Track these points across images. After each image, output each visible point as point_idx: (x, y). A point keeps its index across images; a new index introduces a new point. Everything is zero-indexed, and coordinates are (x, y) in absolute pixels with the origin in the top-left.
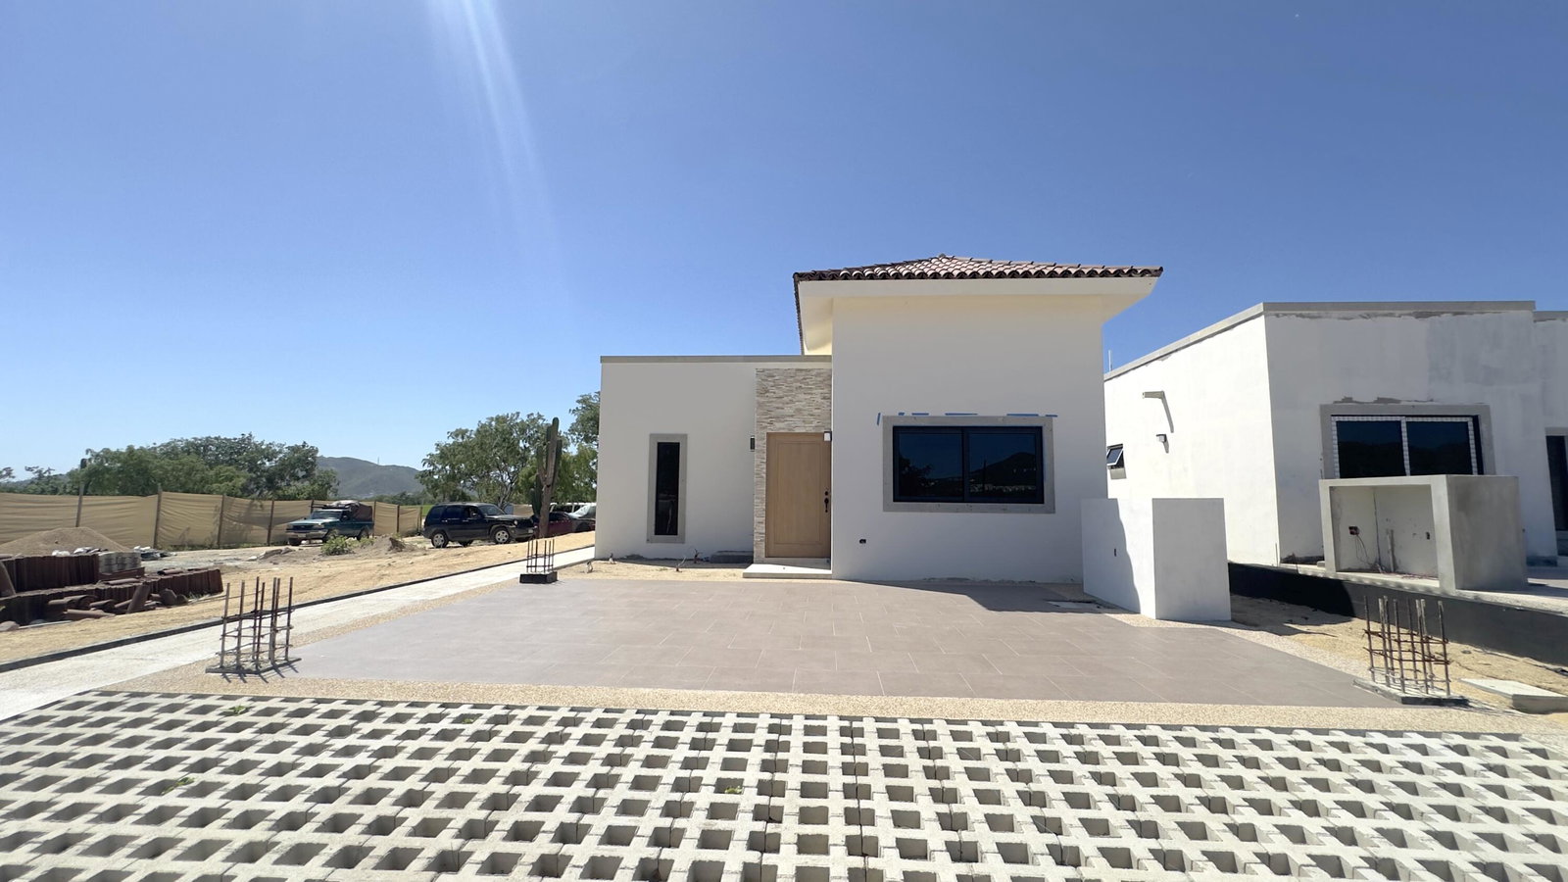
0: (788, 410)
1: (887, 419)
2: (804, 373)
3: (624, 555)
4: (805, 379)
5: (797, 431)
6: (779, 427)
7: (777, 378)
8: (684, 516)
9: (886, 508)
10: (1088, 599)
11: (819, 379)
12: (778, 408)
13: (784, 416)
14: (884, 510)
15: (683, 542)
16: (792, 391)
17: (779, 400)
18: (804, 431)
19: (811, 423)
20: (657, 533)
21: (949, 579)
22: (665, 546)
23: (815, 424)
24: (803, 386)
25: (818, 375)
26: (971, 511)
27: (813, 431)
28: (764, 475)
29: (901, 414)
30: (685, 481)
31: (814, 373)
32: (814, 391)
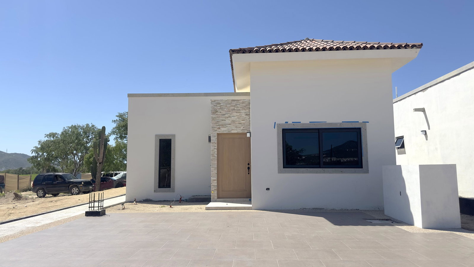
0: (228, 121)
1: (279, 125)
2: (236, 102)
3: (141, 199)
4: (237, 105)
5: (233, 132)
6: (223, 130)
7: (221, 105)
8: (174, 177)
9: (280, 172)
10: (386, 218)
12: (222, 120)
13: (226, 124)
14: (279, 173)
15: (174, 191)
16: (230, 111)
17: (224, 116)
18: (236, 132)
19: (240, 128)
20: (160, 187)
21: (314, 209)
22: (164, 194)
23: (242, 128)
24: (235, 109)
25: (243, 103)
26: (324, 172)
27: (241, 132)
28: (216, 155)
29: (287, 122)
30: (174, 159)
31: (241, 102)
32: (241, 111)
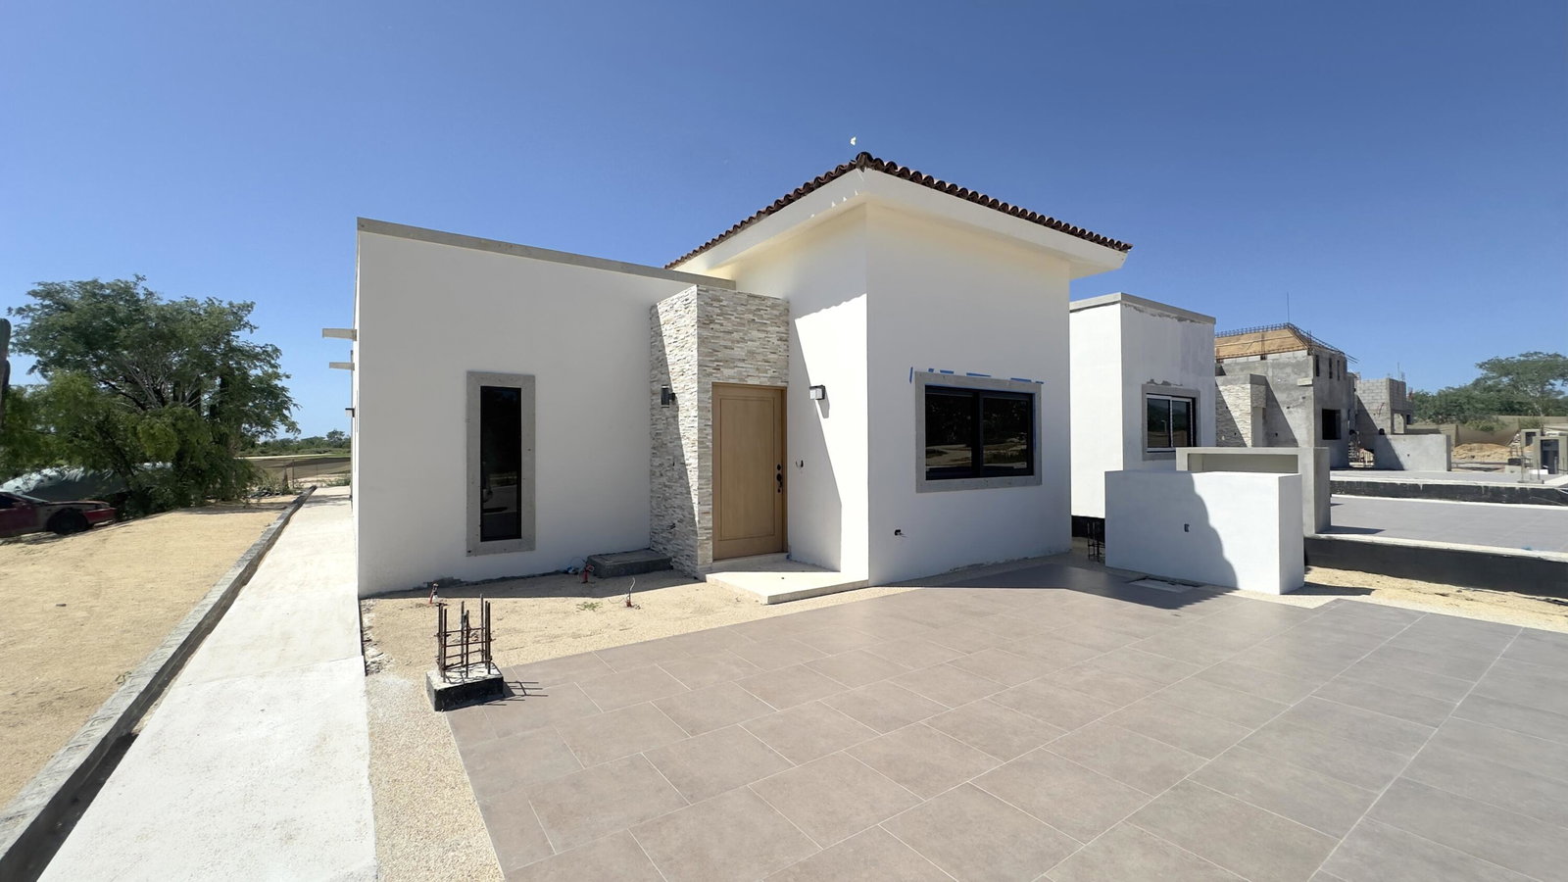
0: (739, 351)
1: (919, 375)
2: (757, 301)
4: (759, 310)
5: (750, 381)
6: (728, 375)
7: (724, 303)
8: (532, 506)
9: (920, 489)
11: (775, 312)
12: (726, 347)
13: (733, 360)
14: (917, 491)
15: (532, 548)
16: (744, 325)
17: (728, 336)
18: (758, 383)
19: (766, 371)
20: (484, 538)
22: (502, 559)
23: (770, 373)
24: (757, 320)
25: (773, 307)
26: (987, 487)
27: (768, 384)
29: (931, 370)
30: (532, 450)
31: (769, 303)
32: (770, 329)
